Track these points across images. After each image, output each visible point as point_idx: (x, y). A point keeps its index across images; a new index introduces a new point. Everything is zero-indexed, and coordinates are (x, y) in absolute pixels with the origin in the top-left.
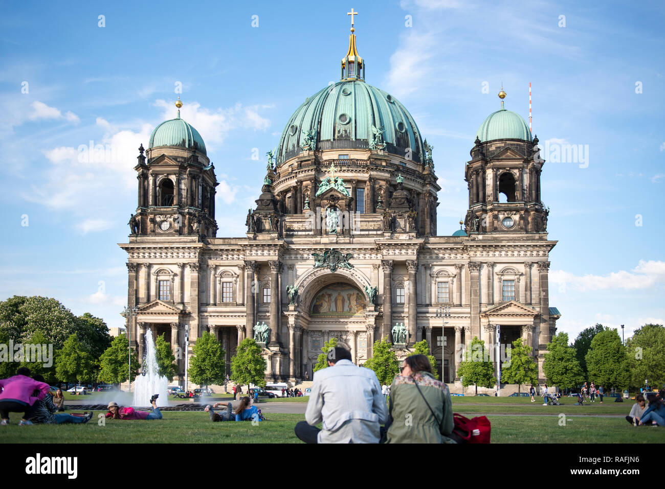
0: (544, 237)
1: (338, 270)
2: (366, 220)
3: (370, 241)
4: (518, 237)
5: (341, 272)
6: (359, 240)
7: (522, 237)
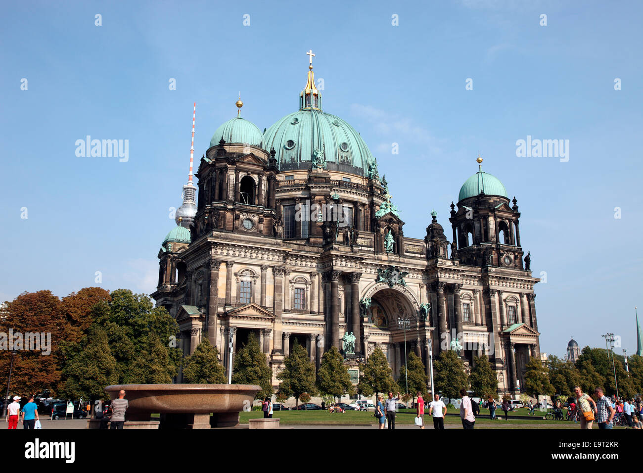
0: (530, 275)
1: (394, 286)
2: (413, 243)
3: (417, 262)
4: (516, 273)
5: (397, 288)
6: (409, 261)
7: (518, 273)
